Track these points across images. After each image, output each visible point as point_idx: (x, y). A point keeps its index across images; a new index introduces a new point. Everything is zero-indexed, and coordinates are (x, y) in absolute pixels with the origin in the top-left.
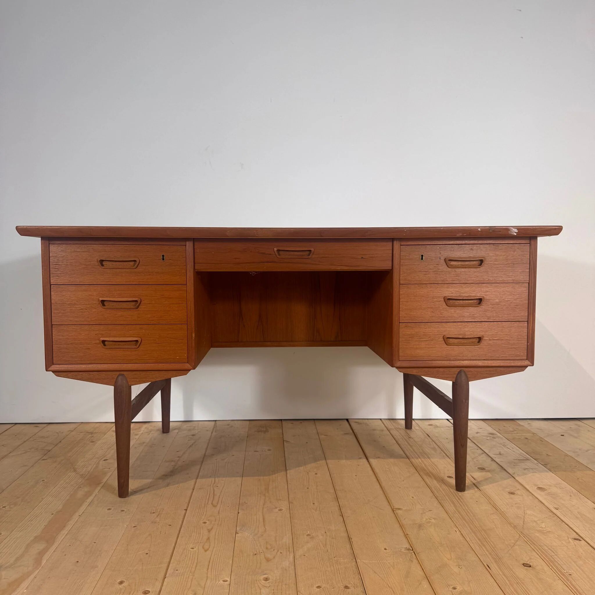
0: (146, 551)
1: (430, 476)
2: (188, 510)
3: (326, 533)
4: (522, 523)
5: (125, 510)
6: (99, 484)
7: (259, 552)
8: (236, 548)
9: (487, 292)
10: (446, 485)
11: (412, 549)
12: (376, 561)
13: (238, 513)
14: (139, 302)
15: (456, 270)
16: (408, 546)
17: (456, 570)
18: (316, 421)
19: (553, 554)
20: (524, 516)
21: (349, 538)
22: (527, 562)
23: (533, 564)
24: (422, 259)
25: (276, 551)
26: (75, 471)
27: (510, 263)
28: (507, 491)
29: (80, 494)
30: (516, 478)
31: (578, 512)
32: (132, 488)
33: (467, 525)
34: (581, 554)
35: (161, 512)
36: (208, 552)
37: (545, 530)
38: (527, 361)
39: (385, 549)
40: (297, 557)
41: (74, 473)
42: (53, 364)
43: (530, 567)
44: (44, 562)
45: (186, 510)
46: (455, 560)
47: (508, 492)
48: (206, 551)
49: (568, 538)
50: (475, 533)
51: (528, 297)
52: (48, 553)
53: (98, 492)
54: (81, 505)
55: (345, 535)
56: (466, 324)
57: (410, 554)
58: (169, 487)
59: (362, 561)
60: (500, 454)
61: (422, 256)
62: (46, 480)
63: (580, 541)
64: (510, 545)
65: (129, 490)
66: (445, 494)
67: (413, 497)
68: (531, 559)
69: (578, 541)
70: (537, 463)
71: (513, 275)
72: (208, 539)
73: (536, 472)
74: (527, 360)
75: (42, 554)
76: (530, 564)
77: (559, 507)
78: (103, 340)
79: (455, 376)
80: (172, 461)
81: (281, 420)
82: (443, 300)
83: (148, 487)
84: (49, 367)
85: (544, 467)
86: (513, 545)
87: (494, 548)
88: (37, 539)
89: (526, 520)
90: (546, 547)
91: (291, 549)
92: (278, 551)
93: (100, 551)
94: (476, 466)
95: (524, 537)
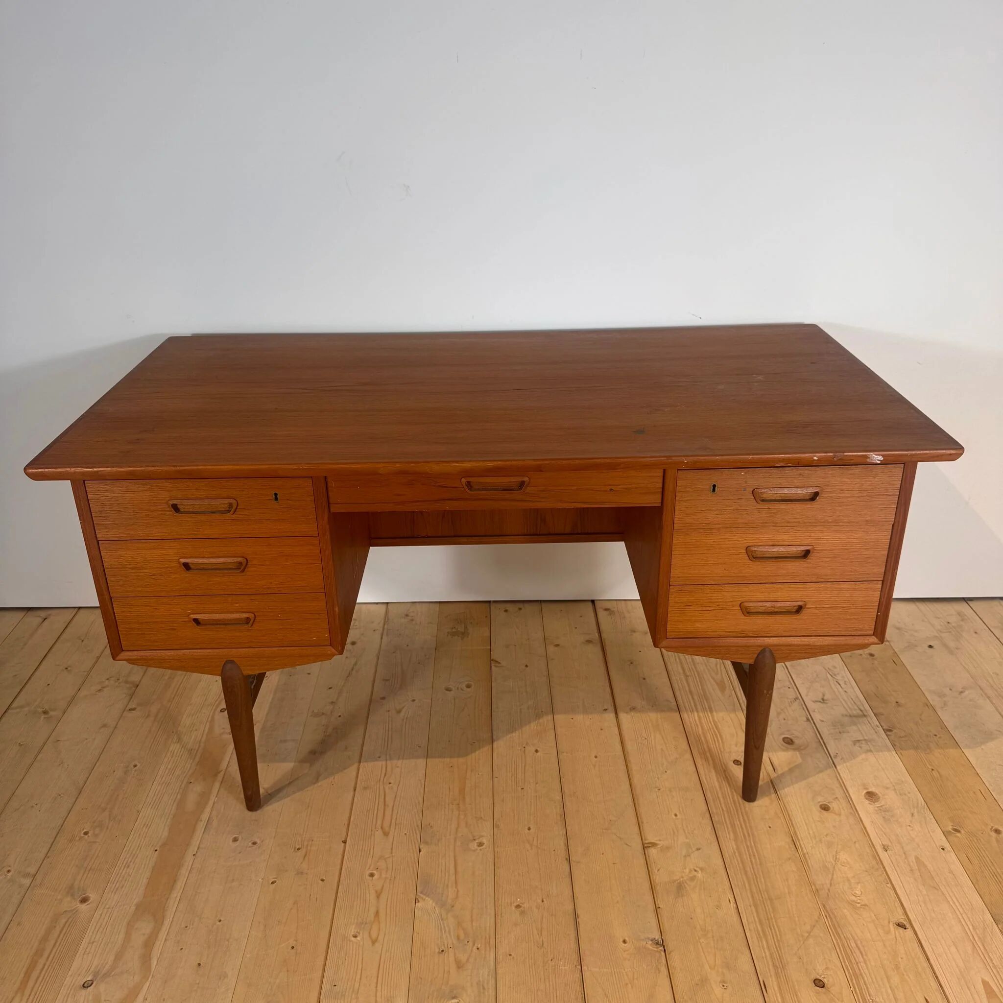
0: (292, 942)
1: (706, 759)
2: (347, 842)
3: (543, 901)
4: (828, 882)
5: (258, 842)
6: (216, 775)
7: (448, 947)
8: (416, 934)
9: (820, 538)
10: (730, 785)
11: (661, 944)
12: (609, 969)
13: (420, 851)
14: (244, 564)
15: (770, 508)
16: (657, 936)
17: (718, 990)
18: (543, 605)
19: (861, 959)
20: (834, 867)
21: (576, 916)
22: (820, 976)
23: (828, 981)
24: (714, 490)
25: (471, 943)
26: (179, 740)
27: (865, 495)
28: (819, 802)
29: (192, 798)
30: (838, 768)
31: (917, 858)
32: (266, 786)
33: (747, 885)
34: (900, 959)
35: (309, 848)
36: (377, 944)
37: (859, 901)
38: (873, 637)
39: (624, 942)
40: (500, 957)
41: (178, 744)
42: (123, 651)
43: (823, 987)
44: (154, 962)
45: (345, 842)
46: (720, 970)
47: (821, 803)
48: (374, 942)
49: (889, 922)
50: (756, 906)
51: (889, 546)
52: (157, 943)
53: (216, 797)
54: (194, 830)
55: (570, 907)
56: (780, 585)
57: (658, 954)
58: (319, 784)
59: (589, 969)
60: (823, 700)
61: (714, 486)
62: (139, 765)
63: (905, 929)
64: (803, 936)
65: (262, 791)
66: (724, 809)
67: (676, 815)
68: (827, 968)
69: (901, 930)
70: (877, 726)
71: (869, 513)
72: (377, 913)
73: (871, 751)
74: (873, 635)
75: (149, 944)
76: (825, 981)
77: (890, 844)
78: (194, 618)
79: (756, 656)
80: (323, 714)
81: (489, 602)
82: (745, 551)
83: (288, 782)
84: (117, 655)
85: (887, 735)
86: (808, 937)
87: (778, 941)
88: (141, 909)
89: (835, 876)
90: (853, 941)
91: (492, 942)
92: (474, 945)
93: (228, 940)
94: (781, 734)
95: (826, 916)
